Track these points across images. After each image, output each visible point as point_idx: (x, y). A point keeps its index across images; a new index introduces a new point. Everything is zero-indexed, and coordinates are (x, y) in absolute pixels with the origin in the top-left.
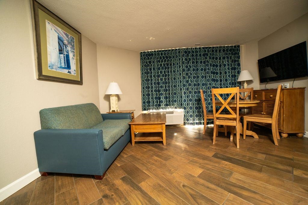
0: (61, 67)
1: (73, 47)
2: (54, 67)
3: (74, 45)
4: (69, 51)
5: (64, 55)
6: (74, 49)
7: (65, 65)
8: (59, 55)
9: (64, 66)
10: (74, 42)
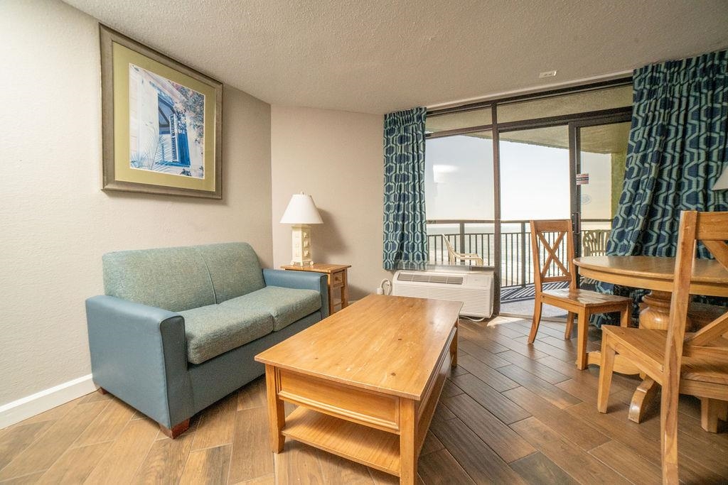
0: (164, 163)
1: (198, 116)
2: (145, 163)
3: (202, 111)
4: (188, 124)
5: (174, 135)
6: (202, 121)
7: (175, 158)
8: (159, 136)
9: (171, 160)
10: (202, 105)
